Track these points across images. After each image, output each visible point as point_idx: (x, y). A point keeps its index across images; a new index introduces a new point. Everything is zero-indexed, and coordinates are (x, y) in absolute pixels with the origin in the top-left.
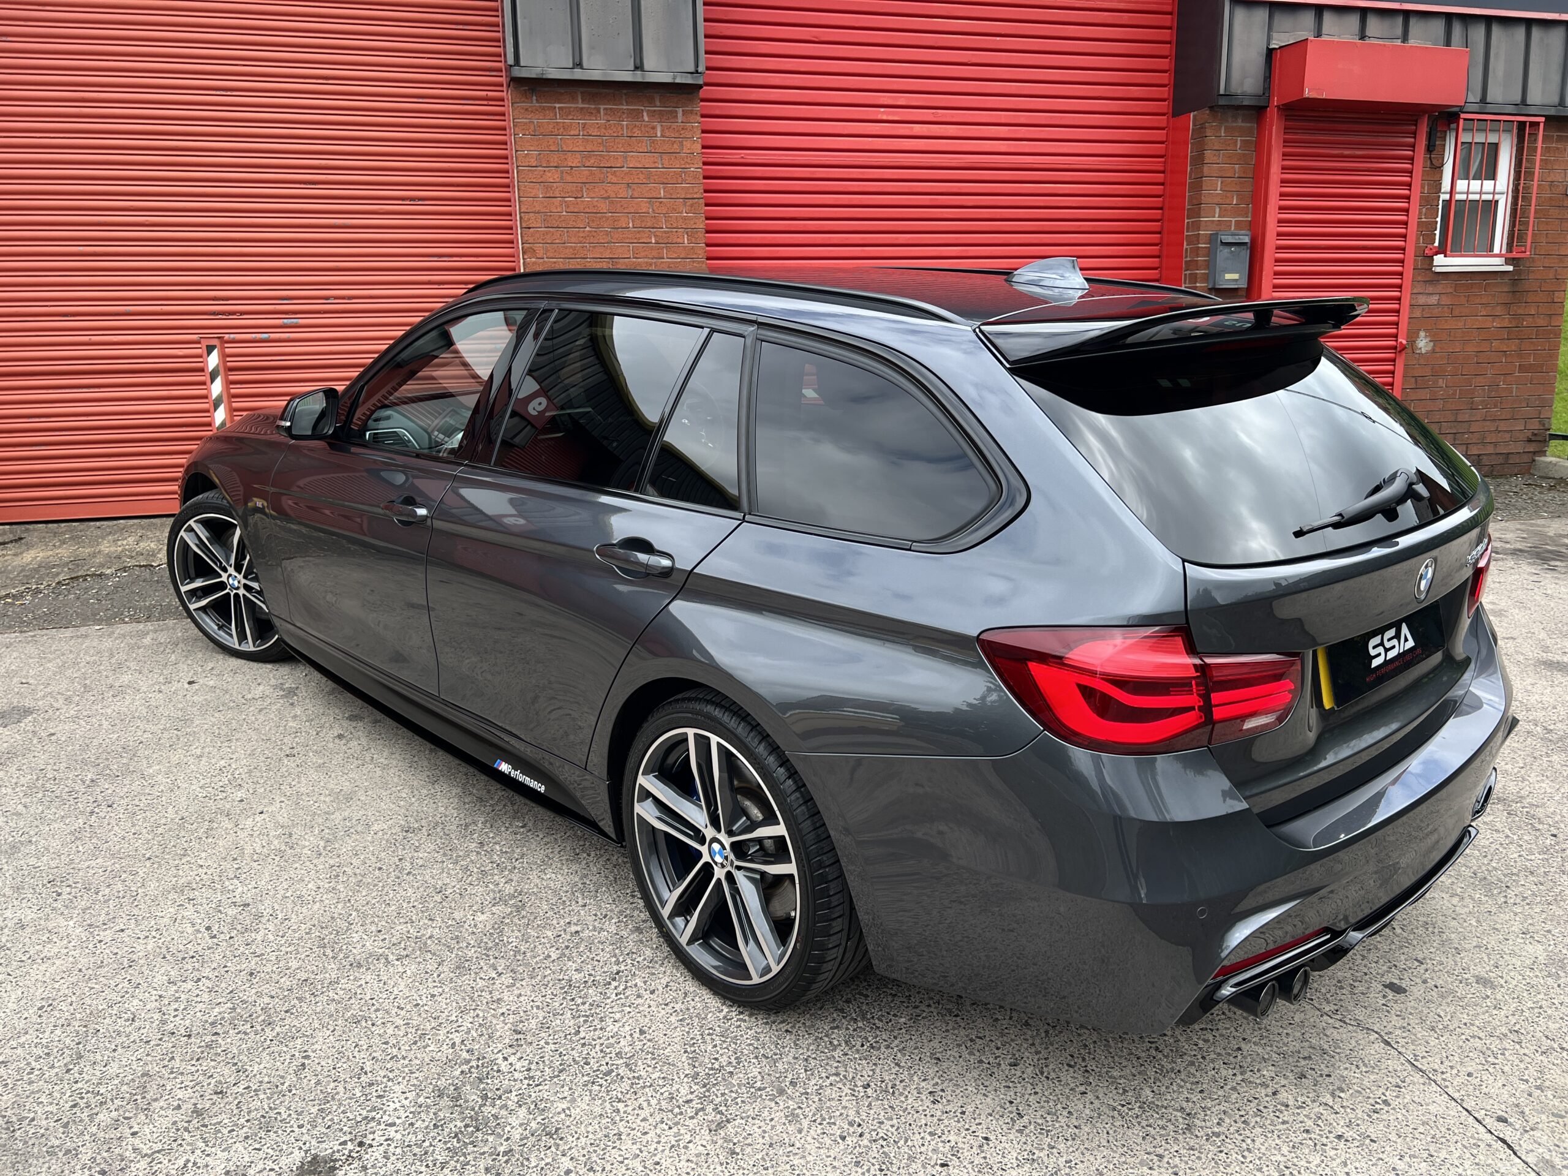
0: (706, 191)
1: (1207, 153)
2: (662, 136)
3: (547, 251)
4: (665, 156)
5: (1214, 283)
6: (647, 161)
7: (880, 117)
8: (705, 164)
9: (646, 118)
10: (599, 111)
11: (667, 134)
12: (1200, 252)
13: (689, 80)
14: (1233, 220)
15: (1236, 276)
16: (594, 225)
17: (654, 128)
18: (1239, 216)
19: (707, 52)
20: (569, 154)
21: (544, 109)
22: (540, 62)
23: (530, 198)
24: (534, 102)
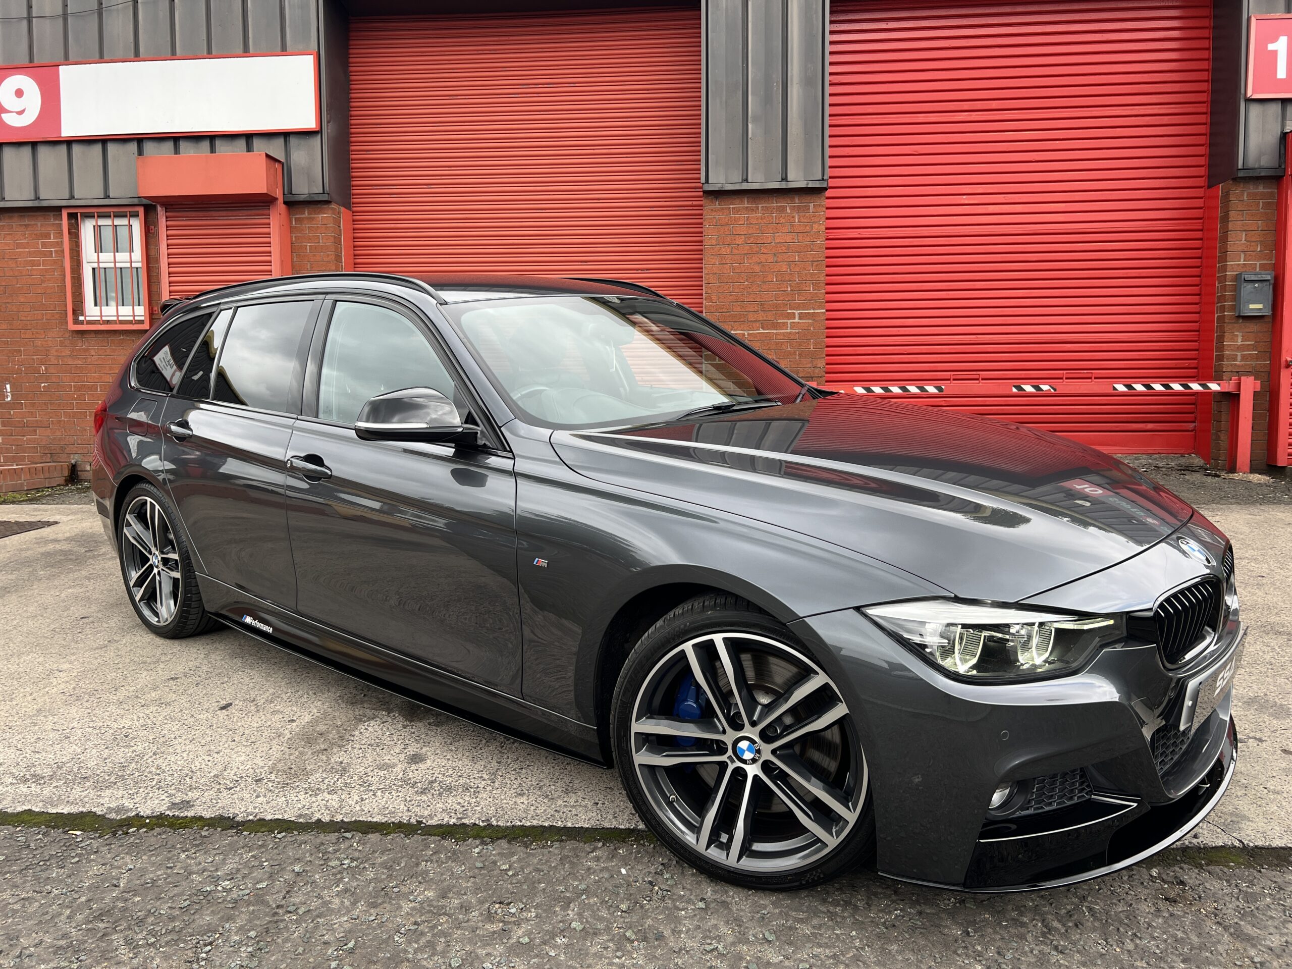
0: (827, 257)
1: (1232, 213)
2: (799, 222)
3: (719, 298)
4: (799, 235)
5: (1240, 313)
6: (788, 238)
7: (962, 202)
8: (827, 239)
9: (788, 211)
10: (758, 208)
11: (803, 220)
12: (1227, 289)
13: (817, 184)
14: (1258, 263)
15: (1260, 306)
16: (751, 280)
17: (793, 217)
18: (1264, 260)
19: (830, 167)
20: (737, 236)
21: (723, 209)
22: (722, 180)
23: (710, 265)
24: (717, 205)
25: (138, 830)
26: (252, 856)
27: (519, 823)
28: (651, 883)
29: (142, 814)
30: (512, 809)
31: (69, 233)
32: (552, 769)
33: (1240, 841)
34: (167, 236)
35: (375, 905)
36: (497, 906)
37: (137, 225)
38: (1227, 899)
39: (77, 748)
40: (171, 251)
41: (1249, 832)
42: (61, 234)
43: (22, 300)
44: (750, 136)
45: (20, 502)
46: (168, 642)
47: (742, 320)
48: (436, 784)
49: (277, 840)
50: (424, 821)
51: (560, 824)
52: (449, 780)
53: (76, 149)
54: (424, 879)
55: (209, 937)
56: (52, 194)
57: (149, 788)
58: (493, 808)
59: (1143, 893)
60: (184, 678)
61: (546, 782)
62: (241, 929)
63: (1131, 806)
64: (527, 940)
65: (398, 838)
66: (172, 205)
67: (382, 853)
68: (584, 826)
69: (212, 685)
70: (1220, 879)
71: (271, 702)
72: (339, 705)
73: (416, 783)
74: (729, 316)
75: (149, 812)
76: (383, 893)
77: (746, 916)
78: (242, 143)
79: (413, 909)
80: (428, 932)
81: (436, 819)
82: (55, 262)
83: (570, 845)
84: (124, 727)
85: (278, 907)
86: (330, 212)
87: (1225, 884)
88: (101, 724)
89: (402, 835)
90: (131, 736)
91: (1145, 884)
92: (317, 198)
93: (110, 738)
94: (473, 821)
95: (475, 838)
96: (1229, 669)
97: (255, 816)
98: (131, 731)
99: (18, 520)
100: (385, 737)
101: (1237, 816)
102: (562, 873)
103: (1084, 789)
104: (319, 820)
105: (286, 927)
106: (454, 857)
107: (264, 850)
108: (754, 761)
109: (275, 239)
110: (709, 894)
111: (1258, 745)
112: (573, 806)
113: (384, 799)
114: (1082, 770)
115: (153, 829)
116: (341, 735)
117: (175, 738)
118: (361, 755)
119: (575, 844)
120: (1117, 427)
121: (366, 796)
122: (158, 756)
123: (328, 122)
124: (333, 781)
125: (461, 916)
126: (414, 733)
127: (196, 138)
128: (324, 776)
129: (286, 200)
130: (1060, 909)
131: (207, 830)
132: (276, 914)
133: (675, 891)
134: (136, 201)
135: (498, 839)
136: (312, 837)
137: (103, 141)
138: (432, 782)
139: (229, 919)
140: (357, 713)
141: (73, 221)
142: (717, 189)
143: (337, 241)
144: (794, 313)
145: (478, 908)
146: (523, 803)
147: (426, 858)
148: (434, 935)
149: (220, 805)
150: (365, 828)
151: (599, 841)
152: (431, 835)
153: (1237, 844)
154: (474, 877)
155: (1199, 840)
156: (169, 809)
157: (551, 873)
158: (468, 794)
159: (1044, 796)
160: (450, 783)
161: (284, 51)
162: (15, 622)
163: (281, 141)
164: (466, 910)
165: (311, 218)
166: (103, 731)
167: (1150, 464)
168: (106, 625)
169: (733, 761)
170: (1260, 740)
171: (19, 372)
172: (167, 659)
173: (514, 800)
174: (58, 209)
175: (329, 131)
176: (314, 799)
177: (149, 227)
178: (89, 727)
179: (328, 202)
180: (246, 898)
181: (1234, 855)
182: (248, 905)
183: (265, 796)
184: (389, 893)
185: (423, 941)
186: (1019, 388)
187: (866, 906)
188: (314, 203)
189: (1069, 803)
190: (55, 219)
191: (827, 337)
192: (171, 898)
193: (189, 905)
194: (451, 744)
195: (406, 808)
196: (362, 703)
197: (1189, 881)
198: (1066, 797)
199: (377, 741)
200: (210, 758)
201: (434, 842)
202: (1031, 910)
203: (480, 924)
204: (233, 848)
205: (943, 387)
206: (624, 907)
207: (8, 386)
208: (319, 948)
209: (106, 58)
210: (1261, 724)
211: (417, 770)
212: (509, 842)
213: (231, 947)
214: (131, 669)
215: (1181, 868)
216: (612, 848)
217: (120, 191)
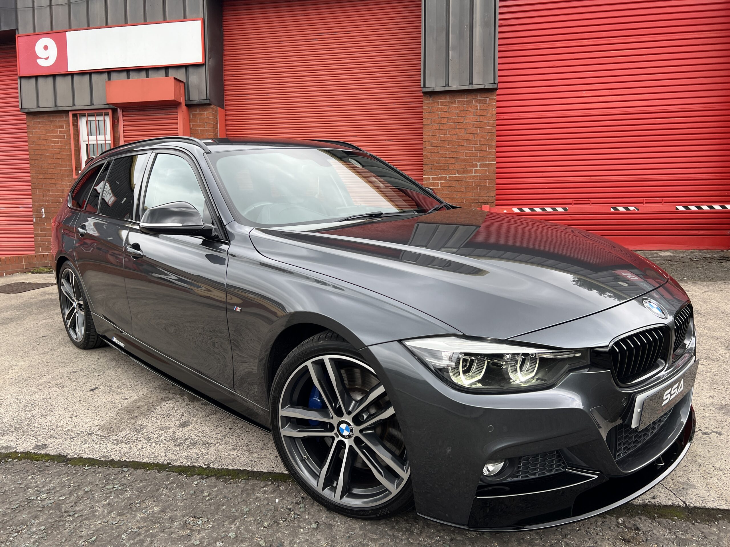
0: (497, 131)
2: (480, 109)
3: (432, 155)
4: (480, 117)
6: (473, 119)
8: (497, 120)
9: (474, 103)
10: (455, 101)
11: (482, 108)
13: (491, 86)
16: (450, 145)
17: (477, 106)
20: (443, 119)
21: (434, 103)
22: (433, 85)
23: (427, 135)
24: (431, 100)
25: (13, 460)
26: (67, 480)
27: (226, 467)
28: (290, 509)
29: (18, 451)
30: (226, 458)
31: (73, 125)
32: (260, 434)
33: (684, 503)
34: (123, 126)
35: (120, 514)
36: (192, 519)
37: (108, 120)
38: (666, 542)
39: (3, 410)
40: (125, 134)
41: (692, 496)
42: (69, 126)
43: (50, 162)
44: (450, 58)
45: (45, 273)
46: (82, 351)
47: (445, 168)
48: (189, 440)
49: (85, 471)
50: (172, 463)
51: (249, 469)
52: (197, 438)
53: (76, 78)
54: (157, 499)
55: (20, 527)
56: (64, 104)
57: (29, 436)
58: (215, 457)
59: (609, 534)
60: (79, 372)
61: (253, 442)
62: (40, 524)
63: (593, 477)
64: (198, 542)
65: (154, 473)
66: (126, 108)
67: (141, 482)
68: (263, 471)
69: (92, 377)
70: (665, 528)
71: (120, 387)
72: (156, 390)
73: (177, 439)
74: (438, 166)
75: (22, 450)
76: (129, 507)
77: (340, 534)
78: (163, 72)
79: (142, 518)
80: (143, 534)
81: (179, 462)
82: (66, 141)
83: (252, 482)
84: (33, 399)
85: (65, 512)
86: (211, 110)
87: (668, 532)
88: (22, 397)
89: (156, 471)
90: (35, 404)
91: (612, 528)
92: (203, 102)
93: (23, 405)
94: (199, 464)
95: (198, 475)
96: (678, 387)
97: (78, 456)
98: (36, 401)
99: (37, 282)
100: (173, 411)
101: (688, 485)
102: (239, 500)
103: (560, 465)
104: (113, 460)
105: (64, 525)
106: (182, 486)
107: (75, 476)
108: (349, 436)
109: (180, 126)
110: (323, 519)
111: (717, 437)
112: (263, 458)
113: (155, 449)
114: (557, 452)
115: (21, 460)
116: (149, 408)
117: (58, 407)
118: (155, 421)
119: (255, 481)
120: (680, 233)
121: (145, 446)
122: (43, 417)
123: (209, 59)
124: (131, 436)
125: (167, 525)
126: (190, 409)
127: (138, 70)
128: (128, 433)
129: (187, 104)
130: (547, 542)
131: (50, 462)
132: (63, 516)
133: (303, 515)
134: (107, 106)
135: (211, 476)
136: (105, 470)
137: (90, 73)
138: (187, 439)
139: (36, 517)
140: (164, 396)
141: (75, 118)
142: (430, 91)
143: (215, 127)
144: (477, 164)
145: (180, 520)
146: (233, 455)
147: (164, 486)
148: (146, 536)
149: (62, 448)
150: (136, 465)
151: (270, 480)
152: (173, 472)
153: (682, 504)
154: (187, 500)
155: (657, 500)
156: (33, 449)
157: (232, 500)
158: (204, 447)
159: (528, 469)
160: (197, 441)
161: (185, 18)
162: (7, 338)
163: (183, 70)
164: (172, 520)
165: (200, 114)
166: (21, 401)
167: (701, 256)
168: (53, 341)
169: (338, 437)
170: (720, 434)
171: (49, 202)
172: (76, 361)
173: (229, 453)
174: (67, 112)
175: (210, 64)
176: (115, 447)
177: (114, 121)
178: (15, 399)
179: (209, 105)
180: (50, 505)
181: (678, 512)
182: (50, 510)
183: (89, 444)
184: (133, 507)
185: (138, 539)
186: (615, 208)
187: (419, 533)
188: (202, 105)
189: (548, 474)
190: (66, 118)
191: (497, 179)
192: (10, 502)
193: (17, 507)
194: (208, 416)
195: (165, 454)
196: (170, 389)
197: (643, 528)
198: (546, 470)
199: (168, 413)
200: (70, 420)
201: (173, 476)
202: (526, 542)
203: (177, 530)
204: (59, 474)
205: (567, 208)
206: (266, 524)
207: (43, 210)
208: (75, 539)
209: (91, 26)
210: (723, 423)
211: (182, 431)
212: (217, 479)
213: (29, 534)
214: (54, 366)
215: (640, 519)
216: (276, 485)
217: (99, 101)
